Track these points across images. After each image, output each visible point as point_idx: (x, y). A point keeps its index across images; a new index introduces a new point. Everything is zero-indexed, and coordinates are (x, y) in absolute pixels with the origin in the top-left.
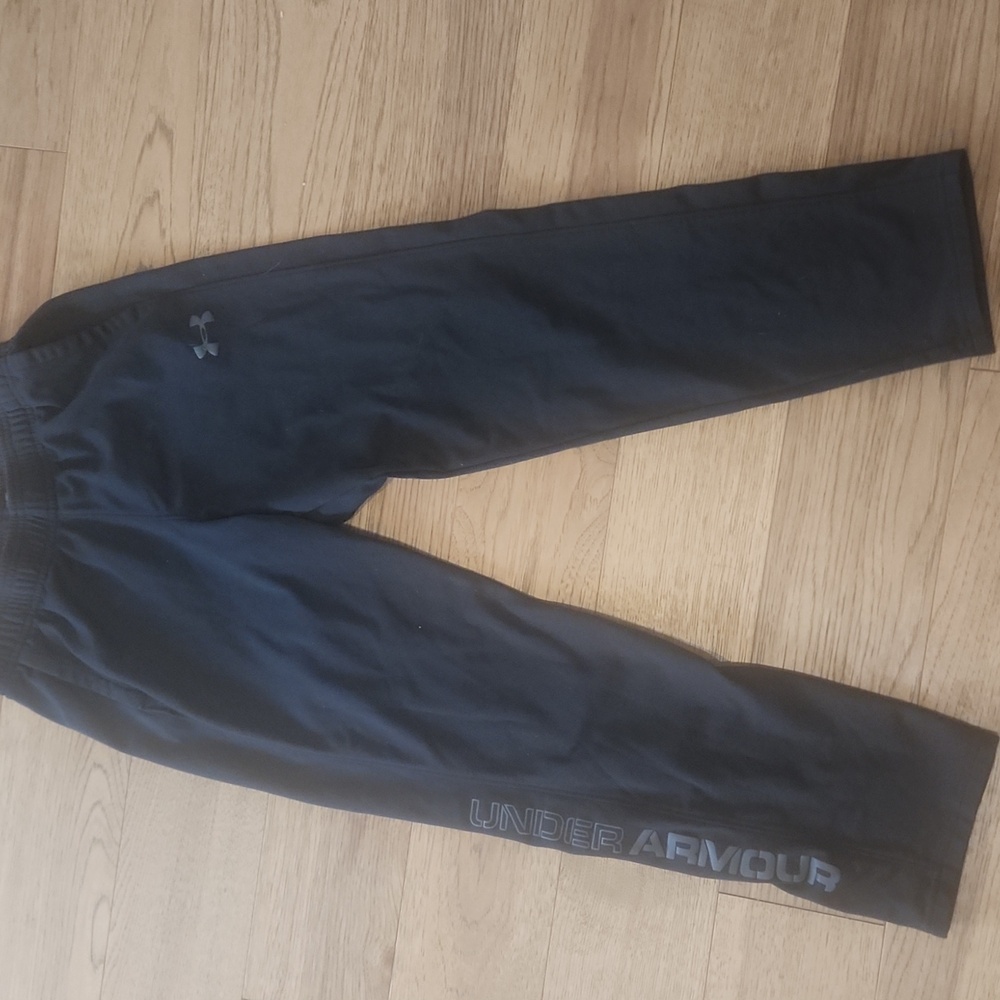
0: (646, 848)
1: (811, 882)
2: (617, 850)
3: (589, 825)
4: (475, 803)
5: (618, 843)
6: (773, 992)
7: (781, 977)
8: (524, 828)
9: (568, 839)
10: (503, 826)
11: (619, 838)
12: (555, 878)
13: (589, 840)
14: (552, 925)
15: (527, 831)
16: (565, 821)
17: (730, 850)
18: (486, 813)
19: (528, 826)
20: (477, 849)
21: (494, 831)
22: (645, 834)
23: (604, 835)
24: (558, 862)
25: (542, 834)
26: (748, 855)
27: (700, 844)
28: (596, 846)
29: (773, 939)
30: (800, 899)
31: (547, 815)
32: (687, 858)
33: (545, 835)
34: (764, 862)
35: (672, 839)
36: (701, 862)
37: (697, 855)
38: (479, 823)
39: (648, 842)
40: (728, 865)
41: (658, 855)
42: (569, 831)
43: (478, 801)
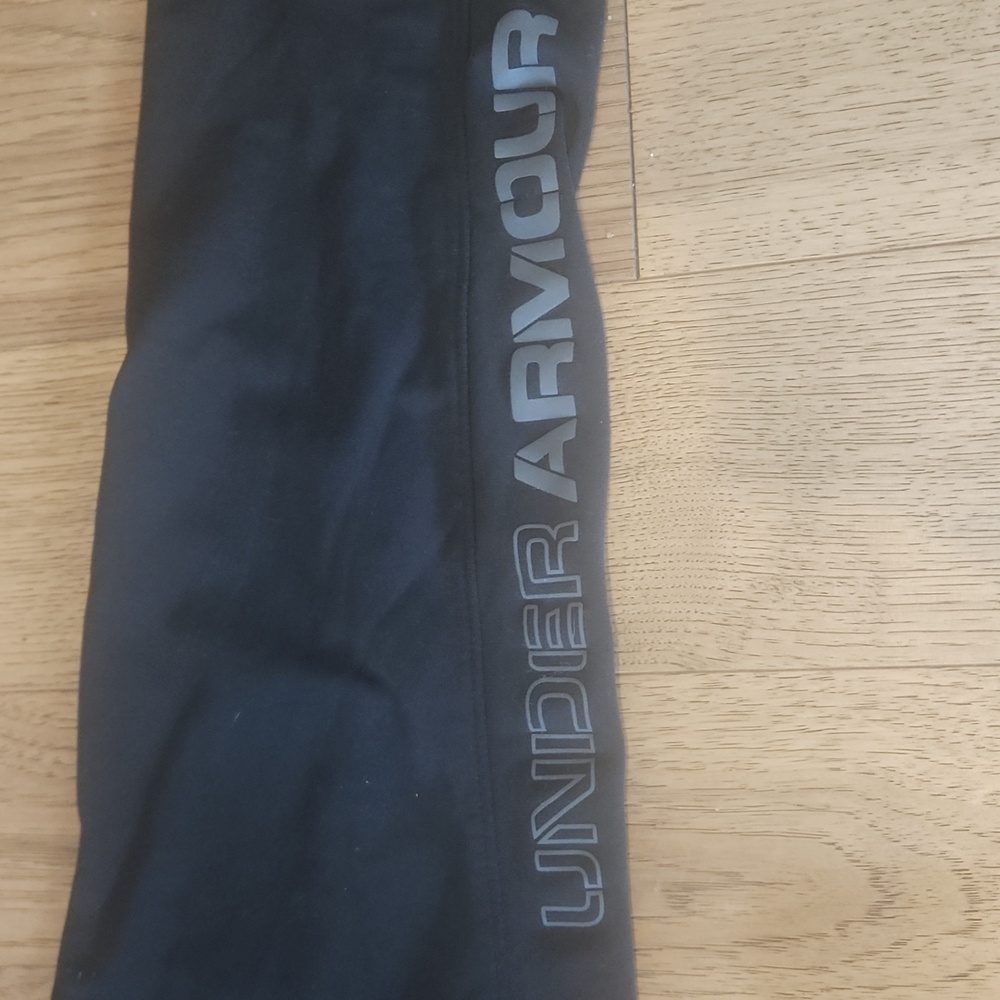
0: (557, 465)
1: (548, 74)
2: (569, 531)
3: (531, 613)
4: (551, 916)
5: (554, 534)
6: (849, 90)
7: (803, 81)
8: (578, 778)
9: (576, 660)
10: (588, 834)
11: (544, 534)
12: (699, 680)
13: (562, 604)
14: (829, 669)
15: (583, 769)
16: (540, 675)
17: (519, 270)
18: (564, 886)
19: (572, 769)
20: (681, 895)
21: (611, 855)
22: (525, 475)
23: (539, 571)
24: (662, 681)
25: (582, 727)
26: (516, 225)
27: (523, 345)
28: (569, 586)
29: (718, 127)
30: (603, 95)
31: (536, 724)
32: (561, 367)
33: (582, 724)
34: (517, 185)
35: (525, 409)
36: (563, 329)
37: (549, 344)
38: (595, 900)
39: (543, 464)
40: (552, 267)
41: (571, 435)
42: (556, 661)
43: (544, 910)
